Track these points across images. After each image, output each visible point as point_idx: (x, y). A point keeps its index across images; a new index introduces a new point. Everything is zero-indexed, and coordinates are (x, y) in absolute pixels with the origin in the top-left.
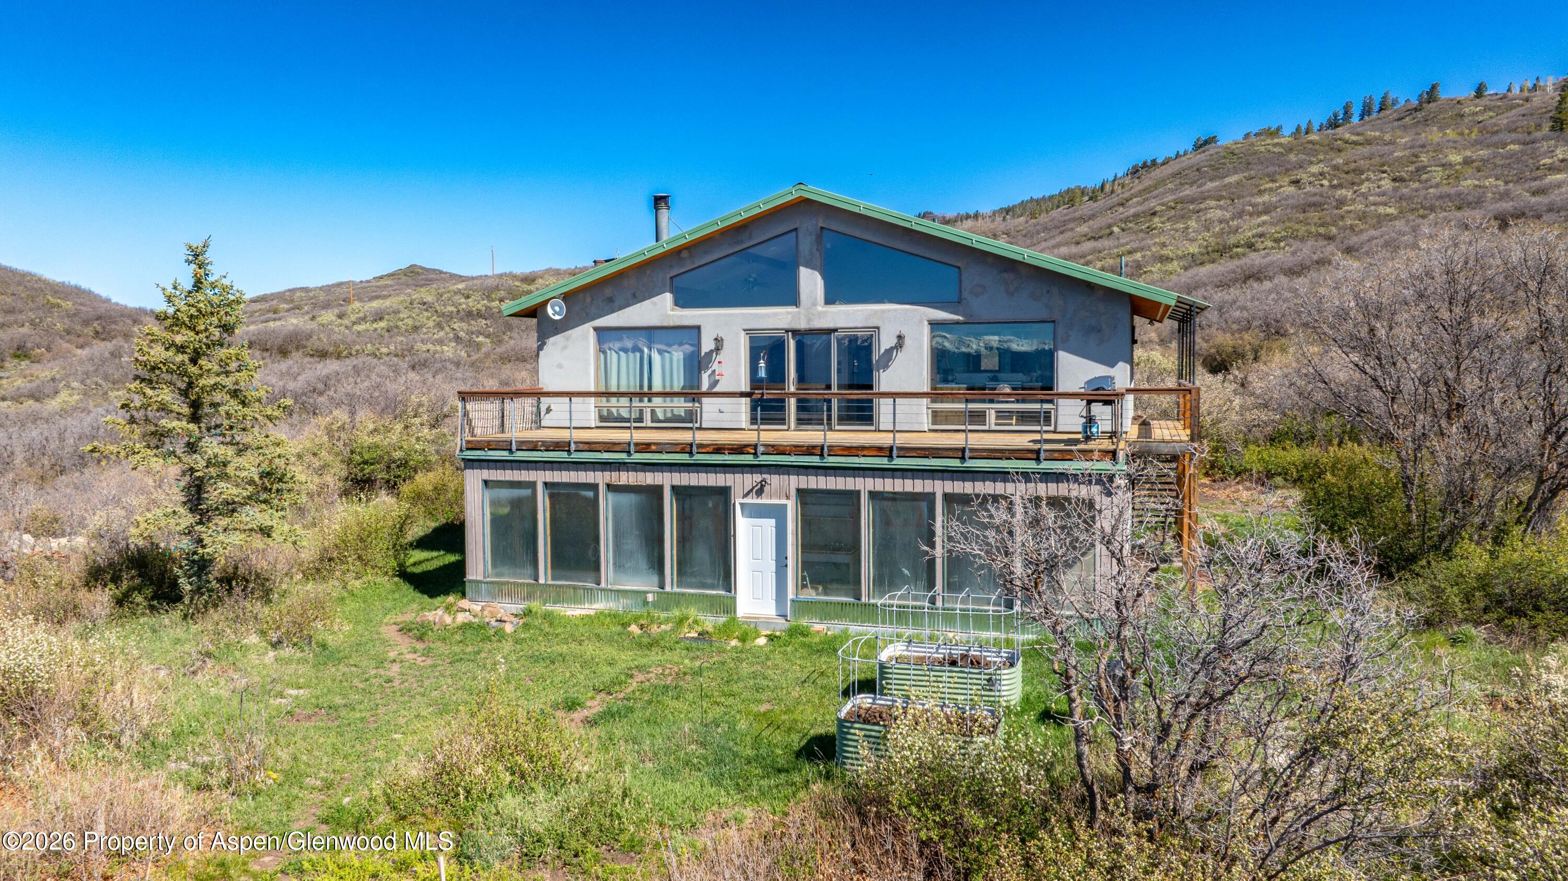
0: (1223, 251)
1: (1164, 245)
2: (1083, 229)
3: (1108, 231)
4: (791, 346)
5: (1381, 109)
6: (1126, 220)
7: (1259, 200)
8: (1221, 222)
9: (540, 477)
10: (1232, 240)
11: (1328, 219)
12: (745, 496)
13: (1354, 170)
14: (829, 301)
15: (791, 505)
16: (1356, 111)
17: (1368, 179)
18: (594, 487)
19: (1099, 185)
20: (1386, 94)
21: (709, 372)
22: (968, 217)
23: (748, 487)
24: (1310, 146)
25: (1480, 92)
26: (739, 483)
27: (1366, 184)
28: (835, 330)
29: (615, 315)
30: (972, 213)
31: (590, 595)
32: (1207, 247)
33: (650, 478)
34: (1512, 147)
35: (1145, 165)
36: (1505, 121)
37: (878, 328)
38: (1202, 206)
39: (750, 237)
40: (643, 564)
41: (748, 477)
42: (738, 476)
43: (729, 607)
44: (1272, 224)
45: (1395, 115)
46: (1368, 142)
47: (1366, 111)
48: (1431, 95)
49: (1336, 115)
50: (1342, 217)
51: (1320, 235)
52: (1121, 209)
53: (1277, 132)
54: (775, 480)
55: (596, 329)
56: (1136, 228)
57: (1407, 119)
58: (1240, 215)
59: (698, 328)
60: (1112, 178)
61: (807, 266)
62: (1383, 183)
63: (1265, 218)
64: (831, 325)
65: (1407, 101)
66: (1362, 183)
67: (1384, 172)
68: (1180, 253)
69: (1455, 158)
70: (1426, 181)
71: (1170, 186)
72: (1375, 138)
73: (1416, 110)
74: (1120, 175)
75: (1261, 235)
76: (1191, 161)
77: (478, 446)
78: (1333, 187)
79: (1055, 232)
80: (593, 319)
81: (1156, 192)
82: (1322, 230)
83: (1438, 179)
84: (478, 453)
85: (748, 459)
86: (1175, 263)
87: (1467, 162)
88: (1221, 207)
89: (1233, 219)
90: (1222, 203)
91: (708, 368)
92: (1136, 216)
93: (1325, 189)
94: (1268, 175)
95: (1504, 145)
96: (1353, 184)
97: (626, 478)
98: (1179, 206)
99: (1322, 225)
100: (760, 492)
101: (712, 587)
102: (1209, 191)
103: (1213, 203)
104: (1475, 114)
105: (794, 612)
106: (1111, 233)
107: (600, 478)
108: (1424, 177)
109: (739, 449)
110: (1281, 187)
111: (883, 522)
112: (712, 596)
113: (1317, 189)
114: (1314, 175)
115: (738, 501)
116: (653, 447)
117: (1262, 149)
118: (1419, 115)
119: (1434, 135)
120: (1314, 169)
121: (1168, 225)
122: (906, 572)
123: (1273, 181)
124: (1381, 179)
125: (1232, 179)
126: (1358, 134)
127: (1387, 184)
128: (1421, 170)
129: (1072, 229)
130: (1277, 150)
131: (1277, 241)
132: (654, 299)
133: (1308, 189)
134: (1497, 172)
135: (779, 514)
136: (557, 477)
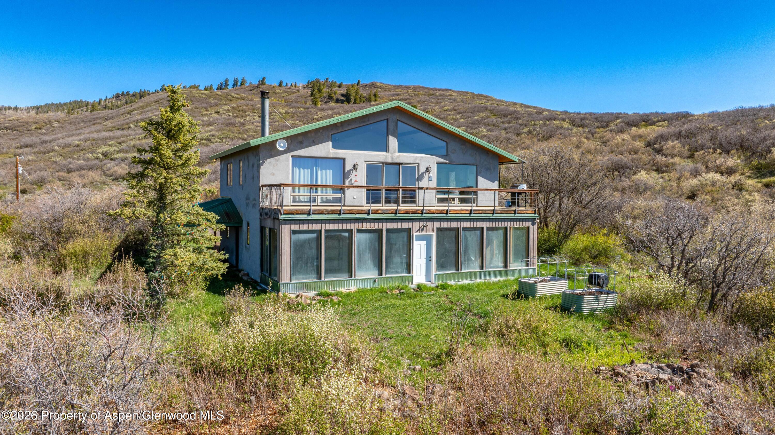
2: (109, 124)
3: (127, 126)
4: (384, 169)
5: (241, 85)
7: (204, 119)
9: (323, 227)
11: (240, 131)
12: (416, 232)
13: (242, 110)
14: (399, 151)
15: (434, 234)
16: (231, 83)
17: (248, 115)
18: (350, 231)
19: (97, 100)
21: (349, 180)
22: (10, 108)
23: (418, 228)
24: (218, 96)
25: (280, 84)
26: (414, 226)
27: (248, 117)
28: (402, 164)
29: (303, 150)
31: (348, 283)
33: (376, 226)
34: (301, 109)
35: (123, 94)
36: (293, 98)
37: (419, 164)
39: (369, 120)
40: (371, 264)
41: (418, 223)
42: (414, 223)
43: (410, 280)
44: (215, 131)
46: (242, 98)
47: (235, 84)
48: (263, 82)
49: (221, 84)
50: (247, 131)
51: (240, 138)
52: (129, 116)
53: (197, 87)
54: (428, 224)
55: (292, 156)
57: (254, 91)
59: (344, 159)
60: (104, 99)
61: (392, 135)
62: (255, 117)
63: (211, 128)
64: (401, 162)
65: (250, 82)
66: (246, 116)
67: (255, 113)
69: (282, 111)
71: (154, 107)
73: (257, 87)
75: (213, 135)
77: (290, 212)
78: (234, 117)
79: (89, 124)
80: (292, 151)
81: (147, 109)
83: (277, 119)
84: (290, 216)
85: (418, 216)
87: (287, 113)
91: (348, 178)
93: (231, 117)
94: (204, 108)
95: (298, 108)
96: (243, 116)
97: (365, 226)
99: (239, 133)
100: (422, 230)
101: (401, 273)
104: (280, 93)
105: (435, 278)
106: (129, 127)
107: (353, 226)
109: (415, 212)
110: (211, 114)
112: (403, 277)
113: (228, 117)
114: (225, 110)
115: (414, 234)
116: (379, 212)
117: (197, 95)
118: (259, 90)
120: (225, 107)
122: (473, 258)
123: (207, 111)
126: (235, 94)
129: (100, 123)
130: (203, 96)
131: (222, 139)
132: (324, 144)
133: (224, 116)
134: (300, 118)
135: (428, 239)
136: (332, 227)
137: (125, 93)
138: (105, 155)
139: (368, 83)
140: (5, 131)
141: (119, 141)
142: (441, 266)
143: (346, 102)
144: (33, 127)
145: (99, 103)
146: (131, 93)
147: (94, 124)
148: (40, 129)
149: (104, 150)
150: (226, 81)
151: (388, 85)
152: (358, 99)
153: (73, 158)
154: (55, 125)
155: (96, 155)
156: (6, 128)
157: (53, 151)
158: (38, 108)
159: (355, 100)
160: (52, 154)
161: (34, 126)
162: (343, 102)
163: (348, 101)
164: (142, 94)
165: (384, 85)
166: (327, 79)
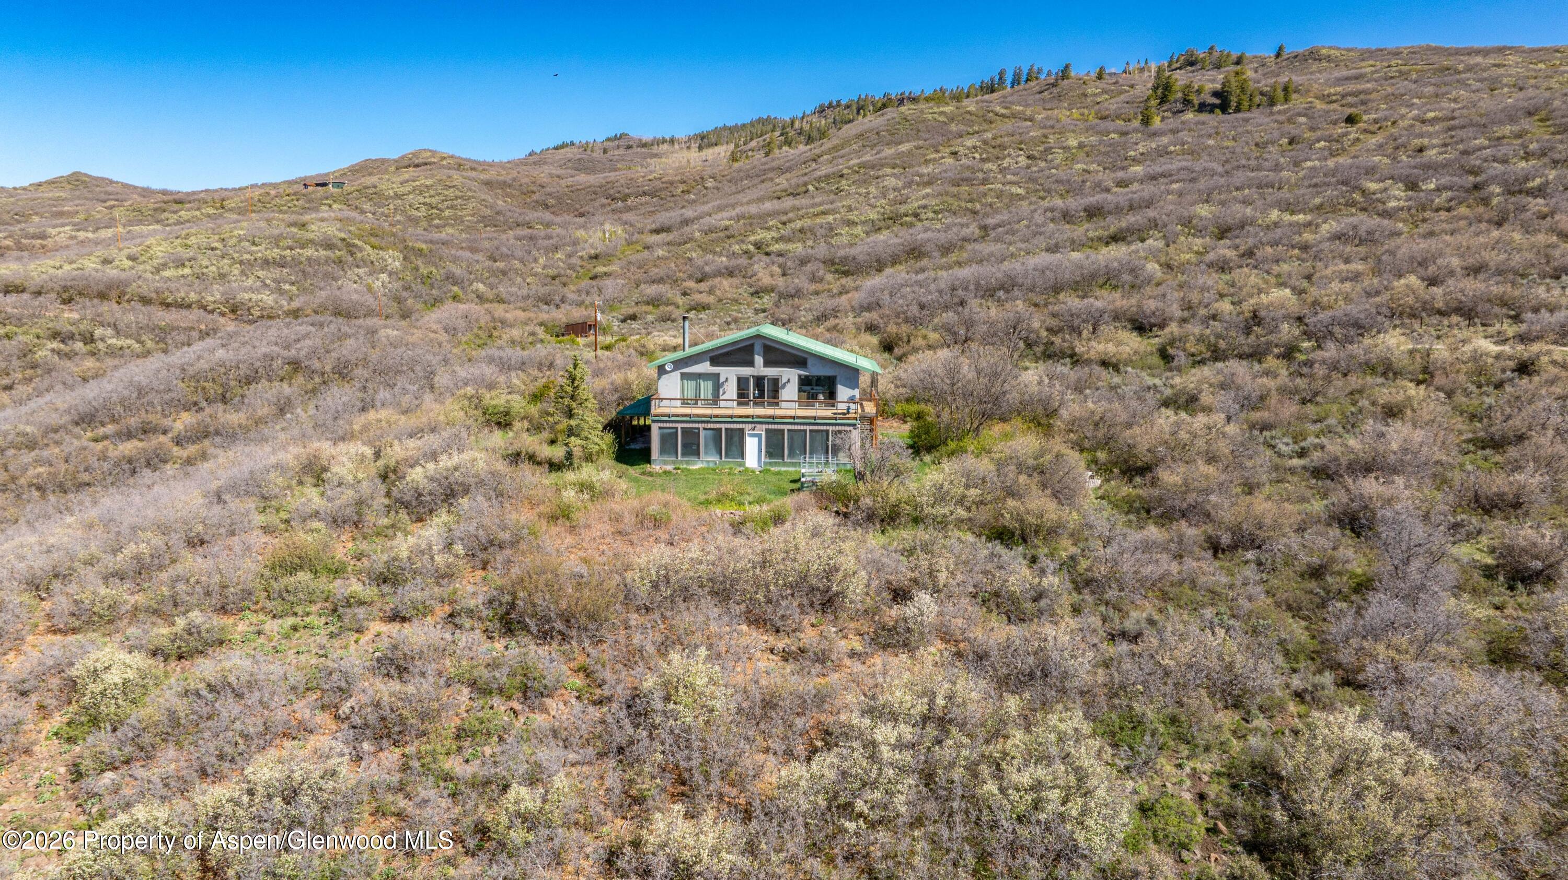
0: (893, 219)
1: (850, 209)
2: (783, 182)
3: (804, 189)
4: (752, 380)
5: (1028, 80)
6: (819, 180)
7: (925, 171)
8: (894, 190)
9: (679, 426)
10: (903, 209)
11: (975, 196)
12: (749, 431)
13: (999, 145)
14: (765, 367)
15: (763, 433)
16: (1009, 78)
17: (1009, 155)
18: (698, 428)
20: (1032, 66)
22: (664, 141)
23: (750, 428)
24: (968, 117)
25: (1099, 74)
26: (747, 427)
27: (1008, 160)
28: (767, 376)
29: (688, 368)
30: (668, 137)
31: (697, 463)
32: (884, 214)
33: (717, 426)
34: (1113, 135)
35: (830, 106)
36: (1114, 107)
37: (781, 376)
38: (880, 173)
39: (739, 346)
40: (714, 451)
41: (750, 425)
42: (747, 425)
43: (743, 464)
44: (933, 196)
45: (1037, 88)
46: (1014, 116)
47: (1016, 81)
48: (1065, 73)
49: (993, 78)
50: (985, 195)
51: (967, 210)
52: (814, 165)
54: (758, 426)
55: (681, 373)
56: (827, 188)
57: (1046, 93)
58: (909, 185)
59: (718, 374)
60: (801, 115)
61: (758, 355)
62: (1020, 159)
63: (928, 190)
64: (765, 374)
66: (1004, 159)
67: (1021, 150)
68: (863, 218)
69: (1073, 142)
70: (1052, 161)
71: (854, 146)
72: (1019, 113)
73: (1053, 85)
74: (808, 112)
75: (925, 207)
76: (873, 124)
77: (657, 416)
78: (983, 160)
79: (756, 181)
81: (842, 152)
82: (969, 205)
83: (1058, 161)
85: (750, 420)
86: (859, 227)
87: (1081, 146)
88: (894, 175)
89: (904, 188)
90: (896, 171)
91: (722, 388)
92: (827, 177)
93: (976, 163)
94: (934, 147)
95: (1109, 133)
96: (998, 158)
97: (709, 426)
98: (862, 170)
99: (970, 201)
100: (754, 430)
101: (738, 458)
102: (886, 158)
103: (888, 171)
104: (1095, 95)
105: (764, 465)
106: (807, 191)
107: (701, 426)
108: (1050, 157)
109: (748, 417)
110: (943, 158)
111: (791, 439)
112: (737, 461)
113: (970, 163)
114: (968, 149)
115: (747, 432)
116: (719, 416)
117: (930, 117)
118: (1055, 90)
119: (1062, 114)
120: (969, 143)
121: (853, 189)
122: (798, 452)
123: (937, 151)
124: (1019, 156)
125: (904, 148)
126: (1006, 108)
127: (1023, 161)
128: (1048, 150)
129: (771, 179)
130: (942, 119)
131: (936, 213)
132: (704, 364)
133: (964, 161)
134: (1100, 158)
135: (759, 436)
136: (685, 425)
137: (834, 104)
138: (758, 246)
139: (1301, 50)
140: (643, 199)
141: (784, 218)
142: (770, 454)
143: (1218, 111)
144: (679, 191)
145: (792, 124)
146: (843, 102)
147: (763, 182)
148: (688, 192)
149: (758, 237)
150: (1001, 74)
151: (1349, 50)
152: (1246, 104)
153: (715, 253)
154: (709, 185)
155: (744, 247)
156: (645, 194)
157: (691, 240)
158: (703, 137)
159: (1239, 104)
160: (688, 246)
161: (682, 187)
162: (1211, 108)
163: (1224, 108)
164: (861, 103)
165: (1337, 53)
166: (1212, 48)
